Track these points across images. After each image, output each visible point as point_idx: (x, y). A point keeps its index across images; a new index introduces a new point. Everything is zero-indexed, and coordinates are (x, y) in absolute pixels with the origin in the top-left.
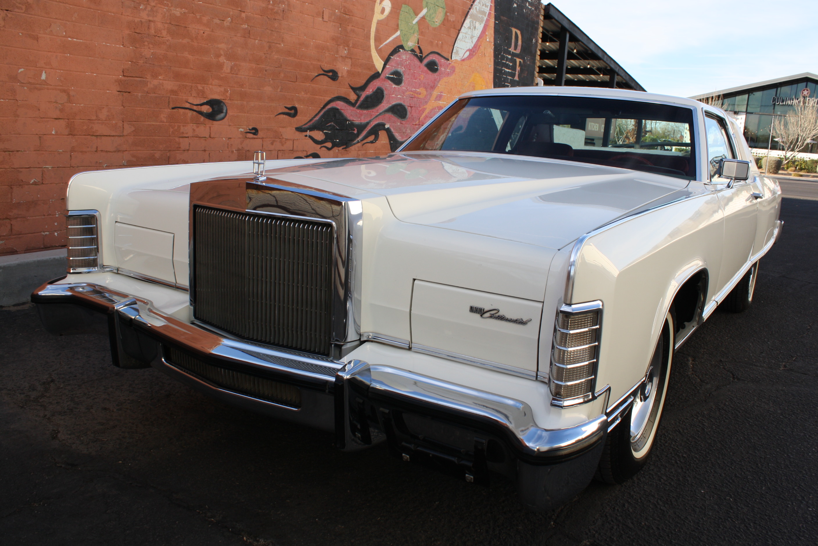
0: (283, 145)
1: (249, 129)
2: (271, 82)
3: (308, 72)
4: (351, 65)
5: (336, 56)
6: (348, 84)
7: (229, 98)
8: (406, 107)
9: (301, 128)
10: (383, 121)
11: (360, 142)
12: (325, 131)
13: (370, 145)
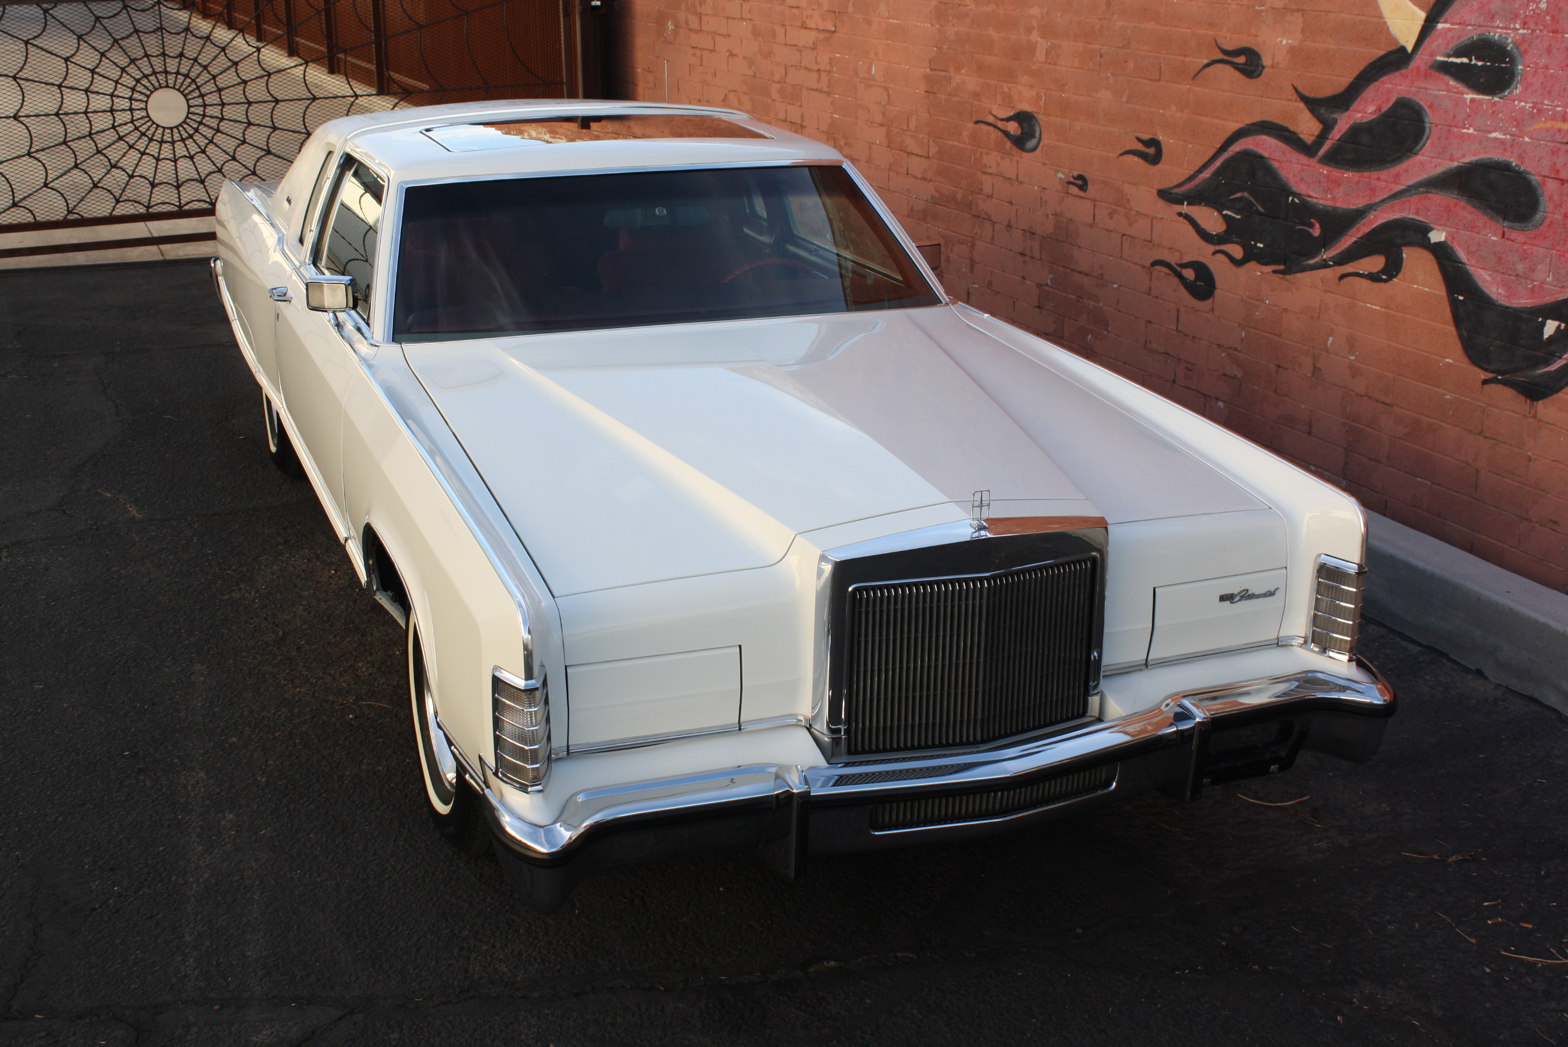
0: (1130, 224)
1: (1073, 177)
2: (1111, 80)
3: (1185, 56)
4: (1303, 31)
5: (1257, 8)
6: (1291, 87)
7: (1042, 112)
8: (1535, 179)
9: (1171, 194)
10: (1417, 214)
11: (1330, 266)
12: (1225, 212)
13: (1365, 283)
